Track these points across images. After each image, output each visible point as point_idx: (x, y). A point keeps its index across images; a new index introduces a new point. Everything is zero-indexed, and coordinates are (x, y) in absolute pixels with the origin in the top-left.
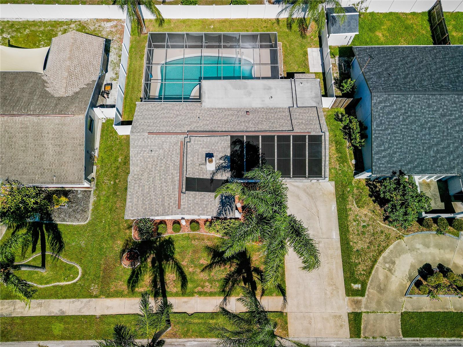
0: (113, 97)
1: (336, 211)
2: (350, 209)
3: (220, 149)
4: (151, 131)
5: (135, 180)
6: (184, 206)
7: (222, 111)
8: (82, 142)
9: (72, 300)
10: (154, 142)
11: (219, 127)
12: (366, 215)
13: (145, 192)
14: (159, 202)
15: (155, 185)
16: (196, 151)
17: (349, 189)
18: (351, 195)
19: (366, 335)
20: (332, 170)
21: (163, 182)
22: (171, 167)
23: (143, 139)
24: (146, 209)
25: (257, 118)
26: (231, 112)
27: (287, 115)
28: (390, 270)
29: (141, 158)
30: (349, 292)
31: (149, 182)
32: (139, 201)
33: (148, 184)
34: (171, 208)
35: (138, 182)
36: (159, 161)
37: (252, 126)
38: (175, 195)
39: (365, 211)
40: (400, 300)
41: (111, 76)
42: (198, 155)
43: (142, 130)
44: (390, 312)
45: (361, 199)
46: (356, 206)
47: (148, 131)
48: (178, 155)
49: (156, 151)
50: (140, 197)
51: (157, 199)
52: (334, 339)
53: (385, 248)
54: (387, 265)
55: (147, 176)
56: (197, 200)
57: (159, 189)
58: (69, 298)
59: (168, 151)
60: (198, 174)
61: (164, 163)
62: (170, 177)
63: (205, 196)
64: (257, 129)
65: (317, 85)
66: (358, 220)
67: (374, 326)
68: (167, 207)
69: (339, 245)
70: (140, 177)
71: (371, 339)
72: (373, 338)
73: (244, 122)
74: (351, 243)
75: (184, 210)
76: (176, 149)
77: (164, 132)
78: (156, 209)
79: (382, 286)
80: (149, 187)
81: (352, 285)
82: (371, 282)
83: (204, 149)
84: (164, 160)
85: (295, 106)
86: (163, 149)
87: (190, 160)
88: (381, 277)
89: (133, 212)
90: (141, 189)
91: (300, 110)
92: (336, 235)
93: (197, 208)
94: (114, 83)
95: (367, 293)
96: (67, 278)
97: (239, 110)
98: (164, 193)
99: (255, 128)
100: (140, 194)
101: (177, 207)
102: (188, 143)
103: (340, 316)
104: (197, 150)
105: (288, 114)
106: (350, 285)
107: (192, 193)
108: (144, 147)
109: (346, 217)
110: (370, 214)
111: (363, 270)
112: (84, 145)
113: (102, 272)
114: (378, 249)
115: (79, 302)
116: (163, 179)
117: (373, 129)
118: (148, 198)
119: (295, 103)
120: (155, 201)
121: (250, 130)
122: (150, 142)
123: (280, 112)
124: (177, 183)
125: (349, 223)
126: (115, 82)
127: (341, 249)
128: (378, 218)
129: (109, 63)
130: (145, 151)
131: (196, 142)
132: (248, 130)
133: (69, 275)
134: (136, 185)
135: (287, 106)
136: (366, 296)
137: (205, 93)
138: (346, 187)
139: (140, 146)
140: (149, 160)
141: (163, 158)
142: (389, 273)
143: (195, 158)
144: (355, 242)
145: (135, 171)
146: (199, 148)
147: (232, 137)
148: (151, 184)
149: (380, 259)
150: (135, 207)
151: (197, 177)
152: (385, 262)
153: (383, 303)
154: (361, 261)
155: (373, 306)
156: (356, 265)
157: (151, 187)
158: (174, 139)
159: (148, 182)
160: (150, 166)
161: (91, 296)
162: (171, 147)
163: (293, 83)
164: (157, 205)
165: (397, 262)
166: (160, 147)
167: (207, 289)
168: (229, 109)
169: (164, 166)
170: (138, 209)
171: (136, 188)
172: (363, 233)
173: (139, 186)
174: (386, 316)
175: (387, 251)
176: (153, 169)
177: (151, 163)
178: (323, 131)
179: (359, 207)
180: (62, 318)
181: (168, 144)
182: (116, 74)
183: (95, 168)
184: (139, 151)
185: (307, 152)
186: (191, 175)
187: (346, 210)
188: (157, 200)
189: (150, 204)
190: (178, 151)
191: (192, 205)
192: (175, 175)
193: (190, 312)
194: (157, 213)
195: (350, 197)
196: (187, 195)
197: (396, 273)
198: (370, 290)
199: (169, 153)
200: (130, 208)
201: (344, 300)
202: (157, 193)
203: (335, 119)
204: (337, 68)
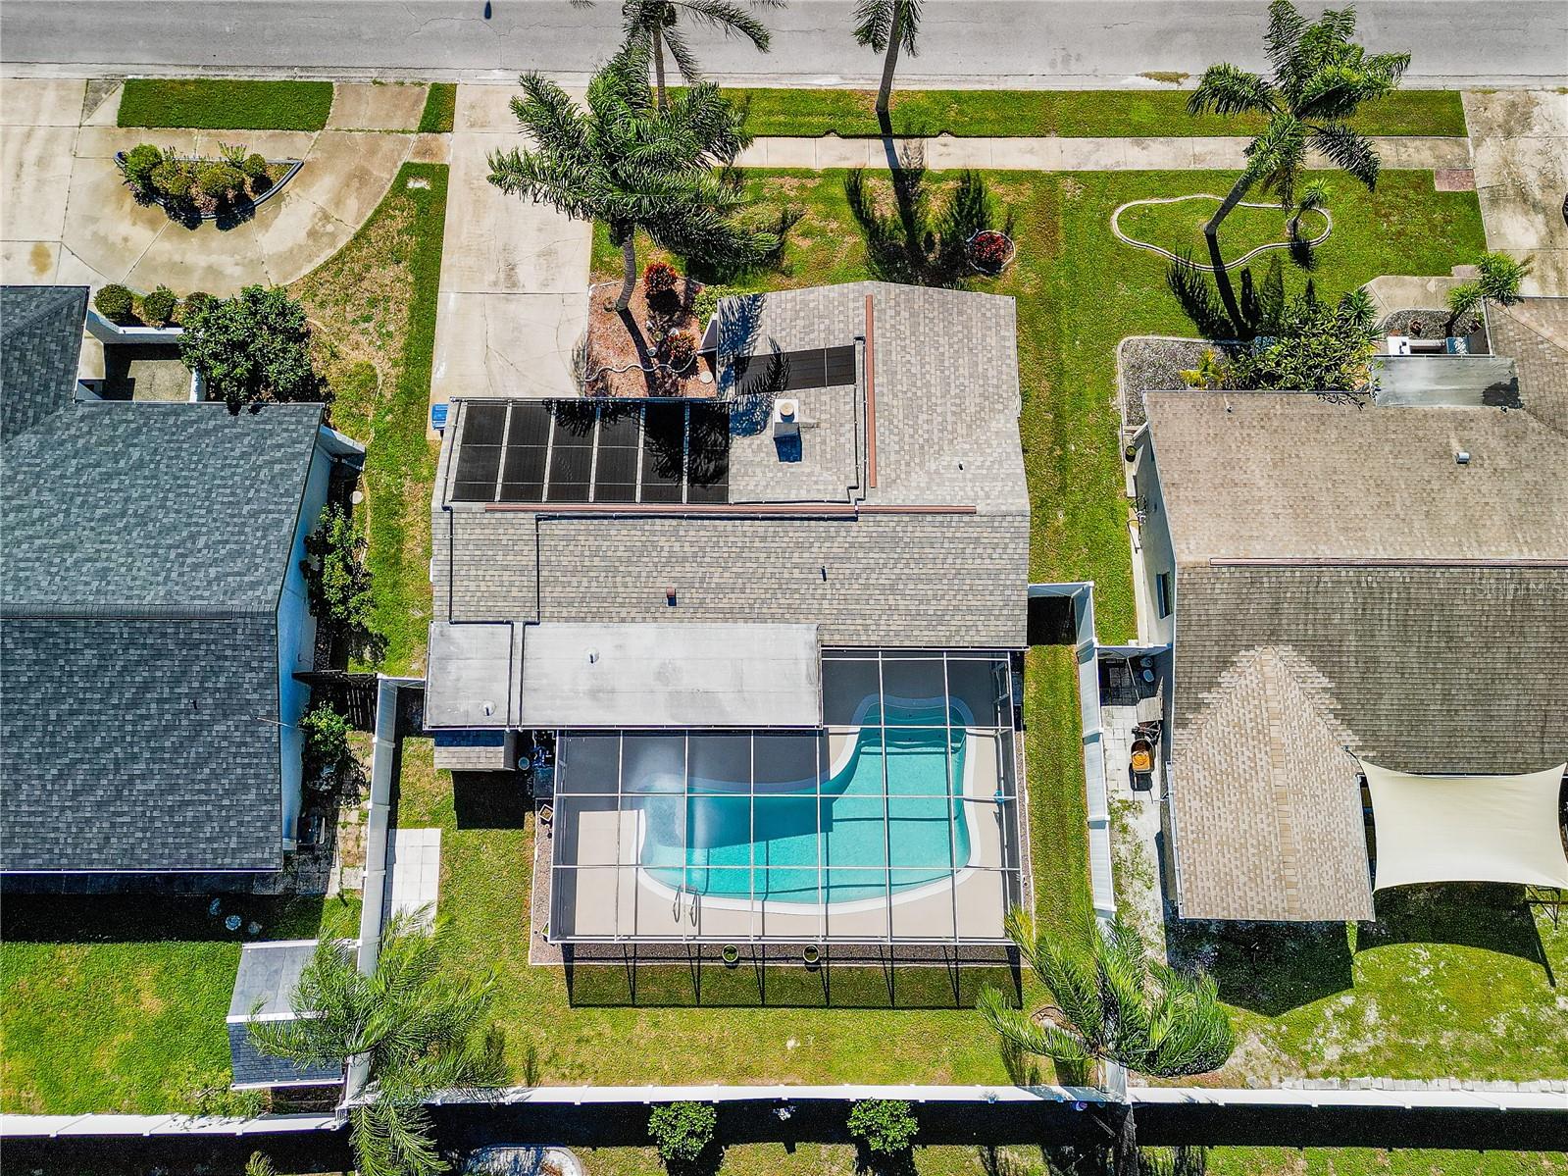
0: (1120, 734)
1: (435, 362)
2: (395, 365)
3: (758, 471)
4: (966, 518)
5: (1001, 396)
6: (857, 304)
7: (751, 607)
8: (1170, 493)
9: (1123, 168)
10: (957, 489)
11: (764, 539)
12: (357, 346)
13: (966, 359)
14: (926, 325)
15: (942, 372)
16: (829, 465)
17: (389, 418)
18: (385, 401)
19: (417, 89)
20: (425, 473)
21: (919, 376)
22: (901, 417)
23: (988, 497)
24: (960, 313)
25: (644, 574)
26: (725, 604)
27: (548, 589)
28: (326, 217)
29: (988, 451)
30: (439, 174)
31: (958, 383)
32: (980, 335)
33: (962, 380)
34: (892, 303)
35: (991, 390)
36: (936, 440)
37: (662, 541)
38: (883, 336)
39: (353, 358)
40: (319, 154)
41: (1143, 818)
42: (824, 452)
43: (996, 524)
44: (350, 131)
45: (360, 386)
46: (378, 371)
47: (976, 518)
48: (882, 446)
49: (947, 467)
50: (980, 347)
51: (931, 334)
52: (495, 83)
53: (325, 266)
54: (330, 228)
55: (967, 404)
56: (822, 327)
57: (927, 359)
58: (1129, 172)
59: (912, 464)
60: (823, 398)
61: (920, 432)
62: (899, 387)
63: (801, 339)
64: (648, 524)
65: (437, 707)
66: (380, 335)
67: (395, 106)
68: (903, 306)
69: (444, 277)
70: (987, 403)
71: (408, 81)
72: (402, 84)
73: (685, 559)
74: (411, 279)
75: (857, 294)
76: (888, 465)
77: (929, 518)
78: (931, 308)
79: (355, 183)
80: (957, 369)
81: (428, 188)
82: (380, 193)
83: (807, 470)
84: (921, 441)
85: (518, 626)
86: (928, 473)
87: (848, 435)
88: (352, 204)
89: (993, 310)
90: (980, 370)
91: (505, 608)
92: (448, 301)
93: (821, 307)
94: (1126, 793)
95: (396, 172)
96: (1145, 214)
97: (702, 612)
98: (913, 345)
99: (653, 533)
100: (980, 355)
101: (875, 302)
102: (855, 484)
103: (472, 126)
104: (827, 469)
105: (546, 592)
106: (434, 187)
107: (837, 344)
108: (984, 477)
109: (410, 344)
110: (343, 349)
111: (393, 218)
112: (1162, 485)
113: (1061, 225)
114: (344, 264)
115: (1103, 163)
116: (919, 384)
118: (956, 339)
119: (518, 639)
120: (936, 329)
121: (667, 522)
122: (968, 489)
123: (571, 604)
124: (880, 368)
125: (407, 327)
126: (1121, 796)
127: (439, 266)
128: (324, 338)
129: (1157, 876)
130: (978, 467)
131: (830, 487)
132: (674, 522)
133: (1144, 225)
134: (995, 381)
135: (546, 628)
136: (400, 164)
137: (808, 676)
138: (396, 425)
139: (995, 479)
140: (967, 446)
141: (926, 448)
142: (331, 211)
143: (833, 444)
144: (400, 281)
145: (1002, 421)
146: (821, 474)
147: (722, 497)
148: (952, 376)
149: (341, 245)
150: (989, 323)
151: (823, 390)
152: (333, 236)
153: (363, 150)
154: (393, 238)
155: (387, 144)
156: (408, 230)
157: (952, 369)
158: (897, 497)
159: (962, 384)
160: (962, 430)
161: (1076, 175)
162: (903, 476)
163: (515, 716)
164: (931, 316)
165: (303, 234)
166: (934, 476)
167: (795, 182)
168: (730, 615)
169: (920, 422)
170: (979, 315)
171: (991, 373)
172: (373, 303)
173: (985, 377)
174: (362, 123)
175: (319, 261)
176: (950, 418)
177: (960, 439)
178: (447, 514)
179: (370, 366)
180: (1138, 132)
181: (914, 484)
182: (1124, 829)
183: (1131, 491)
184: (996, 466)
185: (503, 460)
186: (842, 393)
187: (408, 362)
188: (930, 329)
189: (949, 322)
190: (882, 460)
191: (836, 312)
192: (885, 391)
193: (832, 140)
194: (927, 297)
195: (389, 397)
196: (851, 336)
197: (313, 209)
198: (385, 176)
199: (907, 457)
200: (1002, 323)
201: (455, 158)
202: (932, 350)
203: (386, 644)
204: (341, 845)
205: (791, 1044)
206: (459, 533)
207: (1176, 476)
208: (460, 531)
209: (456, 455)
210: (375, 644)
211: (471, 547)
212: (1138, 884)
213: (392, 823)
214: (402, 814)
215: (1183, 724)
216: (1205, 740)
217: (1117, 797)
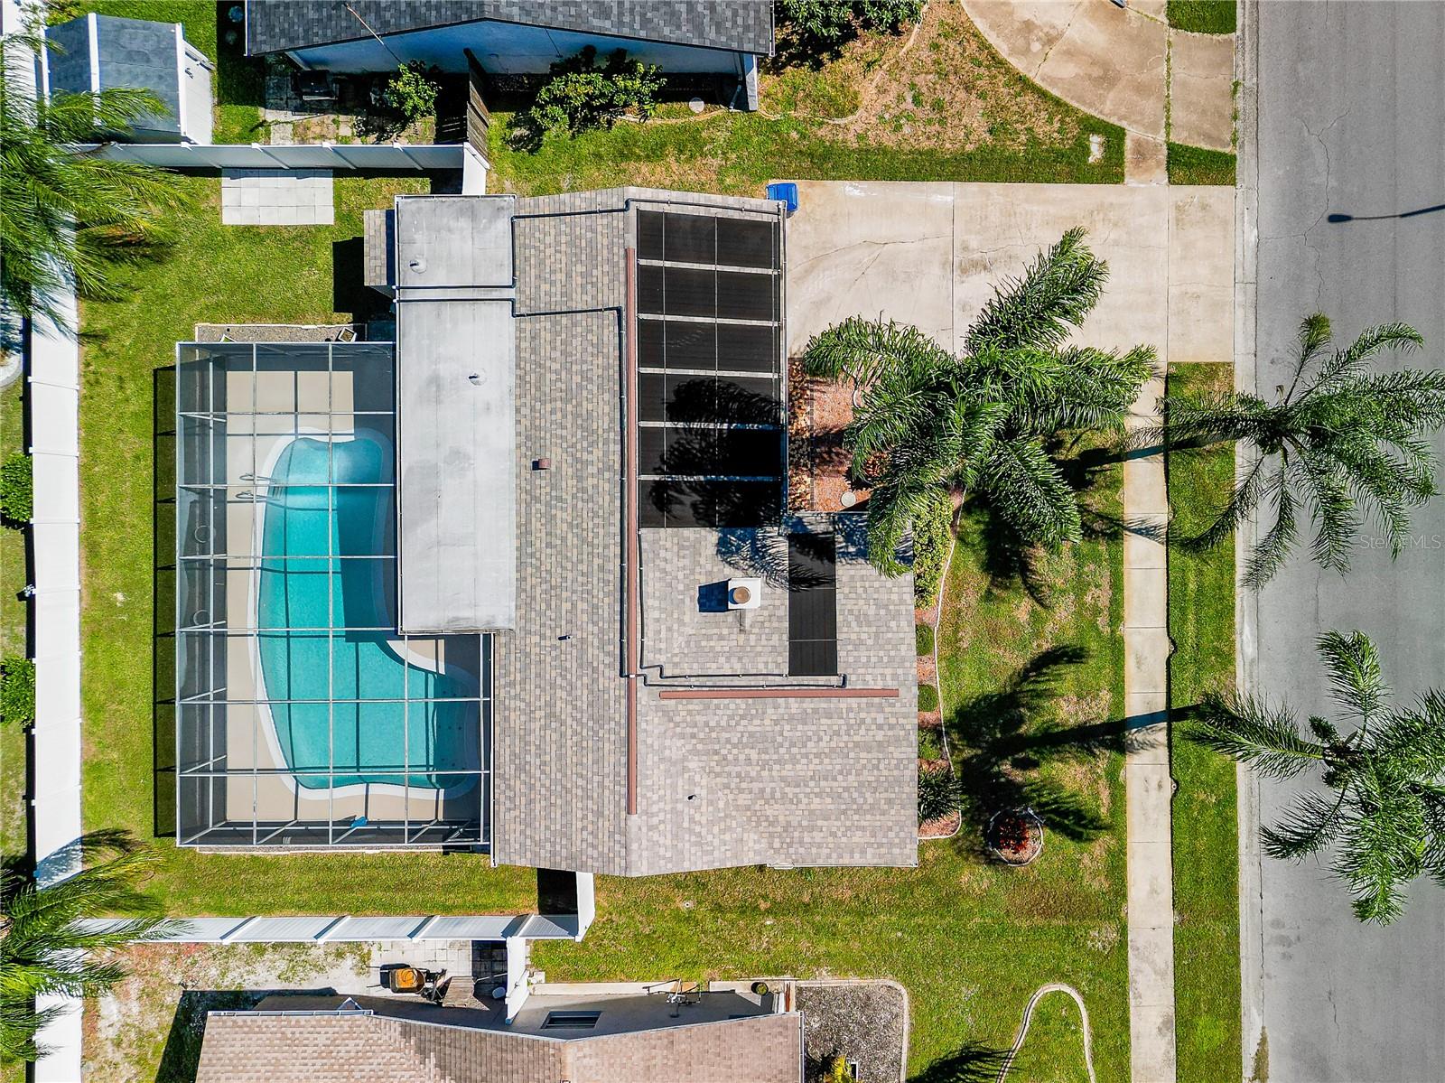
1: (865, 184)
2: (859, 137)
3: (686, 562)
4: (623, 803)
5: (790, 845)
6: (888, 678)
7: (532, 555)
8: (660, 1038)
9: (1132, 1002)
10: (662, 792)
11: (602, 569)
12: (882, 91)
13: (832, 807)
14: (869, 760)
15: (812, 778)
16: (692, 644)
17: (794, 135)
18: (814, 128)
19: (1228, 137)
21: (803, 751)
22: (750, 728)
23: (651, 828)
24: (889, 802)
25: (564, 433)
26: (536, 525)
27: (548, 325)
28: (1050, 41)
29: (716, 830)
30: (1111, 172)
31: (801, 796)
32: (863, 823)
33: (805, 801)
34: (892, 721)
35: (796, 834)
36: (726, 769)
37: (598, 453)
38: (850, 710)
39: (867, 90)
40: (1135, 24)
42: (709, 638)
43: (617, 837)
44: (1168, 60)
45: (830, 99)
46: (850, 118)
47: (623, 814)
48: (713, 707)
49: (691, 781)
50: (849, 823)
51: (858, 766)
52: (1239, 232)
53: (984, 46)
54: (1036, 47)
55: (776, 806)
56: (864, 636)
57: (826, 761)
58: (1126, 1010)
59: (694, 741)
60: (776, 637)
61: (735, 751)
62: (787, 727)
63: (851, 611)
64: (614, 436)
65: (419, 209)
66: (897, 118)
67: (1204, 112)
68: (890, 733)
69: (974, 187)
70: (779, 829)
71: (1239, 124)
72: (1235, 118)
73: (580, 479)
74: (969, 148)
75: (902, 678)
76: (690, 712)
77: (624, 760)
78: (892, 766)
79: (1097, 72)
80: (817, 795)
81: (1091, 160)
82: (1084, 103)
83: (687, 619)
84: (724, 752)
85: (511, 293)
86: (684, 759)
87: (727, 666)
88: (1068, 70)
89: (897, 841)
90: (820, 823)
91: (529, 276)
92: (943, 195)
93: (890, 635)
94: (379, 961)
95: (1113, 120)
96: (1070, 1024)
97: (528, 498)
98: (842, 745)
99: (606, 442)
100: (839, 824)
101: (891, 700)
102: (666, 673)
103: (1178, 207)
104: (688, 643)
105: (545, 323)
106: (1092, 167)
107: (841, 654)
108: (680, 826)
109: (885, 153)
110: (878, 76)
111: (1050, 121)
112: (670, 1029)
113: (1053, 922)
114: (988, 67)
115: (1139, 978)
116: (794, 750)
117: (614, 31)
118: (855, 795)
119: (496, 294)
120: (865, 772)
121: (617, 458)
122: (661, 805)
123: (534, 351)
124: (809, 704)
125: (907, 148)
126: (375, 955)
127: (986, 181)
128: (891, 52)
130: (692, 820)
131: (663, 646)
132: (617, 466)
133: (1054, 1020)
134: (807, 840)
135: (510, 324)
136: (1124, 124)
137: (457, 619)
138: (785, 143)
139: (676, 836)
140: (721, 804)
141: (716, 758)
142: (1057, 47)
143: (718, 649)
144: (967, 135)
145: (757, 847)
146: (681, 634)
147: (645, 521)
148: (808, 790)
149: (1018, 64)
150: (880, 835)
151: (786, 637)
152: (1026, 51)
153: (1144, 77)
154: (1022, 123)
155: (1151, 106)
156: (1034, 141)
157: (817, 790)
158: (650, 725)
159: (799, 802)
160: (743, 799)
161: (1122, 944)
162: (678, 730)
163: (411, 295)
164: (881, 767)
165: (1027, 16)
166: (679, 767)
167: (1104, 601)
168: (524, 531)
169: (747, 751)
170: (890, 824)
171: (818, 836)
172: (938, 106)
173: (812, 829)
174: (1179, 73)
175: (992, 39)
176: (756, 786)
177: (731, 797)
178: (622, 205)
179: (856, 107)
180: (1183, 1024)
181: (668, 743)
183: (717, 985)
184: (693, 839)
185: (696, 266)
186: (780, 660)
187: (864, 153)
188: (864, 767)
189: (876, 788)
190: (695, 705)
191: (881, 654)
192: (781, 711)
193: (1165, 648)
194: (905, 762)
195: (820, 133)
196: (850, 671)
197: (1060, 23)
198: (1107, 108)
199: (702, 735)
200: (883, 851)
201: (1133, 190)
202: (838, 767)
203: (531, 152)
204: (316, 119)
205: (120, 596)
206: (602, 221)
207: (683, 1046)
208: (605, 221)
209: (702, 212)
210: (531, 140)
211: (589, 235)
212: (282, 965)
213: (339, 172)
214: (348, 182)
215: (405, 1033)
216: (388, 1056)
217: (374, 949)
